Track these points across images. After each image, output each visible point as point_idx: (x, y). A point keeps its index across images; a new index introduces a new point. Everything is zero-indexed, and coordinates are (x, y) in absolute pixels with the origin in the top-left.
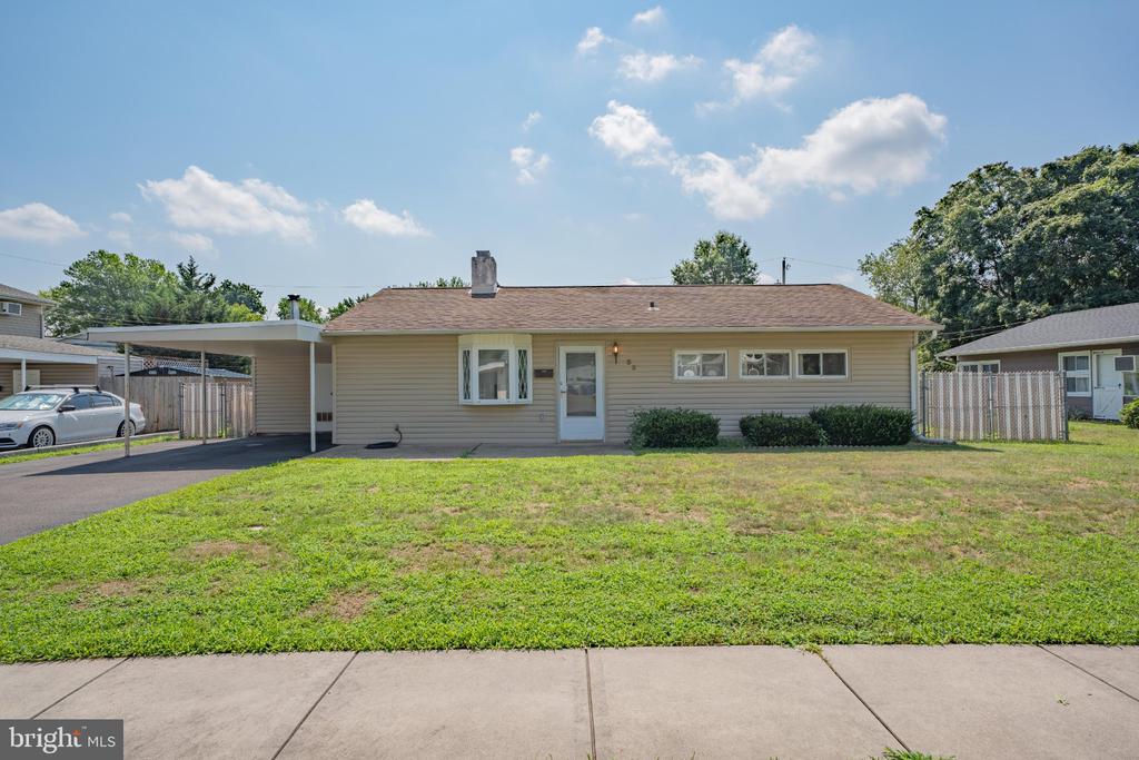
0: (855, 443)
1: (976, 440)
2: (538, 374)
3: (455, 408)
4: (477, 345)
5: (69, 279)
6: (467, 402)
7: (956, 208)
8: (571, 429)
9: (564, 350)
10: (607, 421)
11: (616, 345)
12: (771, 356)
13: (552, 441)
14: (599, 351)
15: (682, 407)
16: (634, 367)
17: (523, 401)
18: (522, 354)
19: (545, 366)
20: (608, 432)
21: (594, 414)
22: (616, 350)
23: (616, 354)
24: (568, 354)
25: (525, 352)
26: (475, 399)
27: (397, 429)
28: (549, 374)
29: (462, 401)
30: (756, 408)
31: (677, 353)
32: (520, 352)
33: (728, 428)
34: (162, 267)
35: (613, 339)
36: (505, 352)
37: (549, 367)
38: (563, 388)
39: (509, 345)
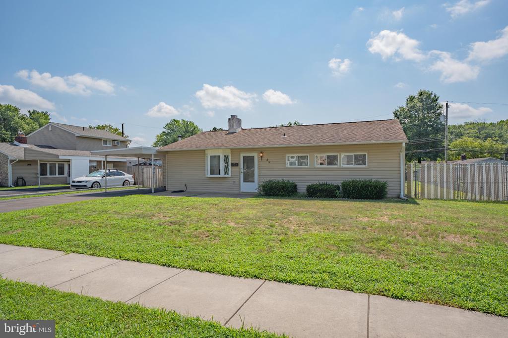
0: (353, 198)
2: (233, 165)
3: (204, 178)
4: (210, 153)
5: (165, 130)
8: (246, 187)
9: (242, 155)
10: (259, 184)
11: (261, 153)
12: (328, 157)
13: (238, 192)
14: (255, 155)
15: (284, 179)
16: (269, 162)
17: (226, 176)
18: (226, 158)
19: (235, 162)
20: (258, 189)
21: (254, 182)
23: (261, 156)
24: (244, 157)
25: (228, 156)
26: (209, 175)
27: (185, 186)
28: (237, 165)
29: (206, 175)
30: (315, 181)
31: (289, 155)
32: (225, 156)
33: (302, 189)
34: (193, 123)
35: (261, 150)
36: (219, 156)
37: (237, 162)
38: (242, 170)
39: (220, 153)
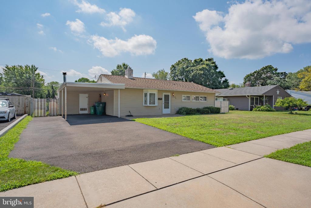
1: (227, 112)
2: (159, 99)
3: (142, 107)
6: (146, 105)
7: (180, 66)
8: (166, 111)
9: (164, 94)
10: (171, 110)
13: (162, 114)
14: (170, 94)
16: (176, 98)
19: (160, 97)
20: (171, 112)
21: (169, 108)
22: (173, 94)
26: (148, 104)
27: (130, 112)
28: (161, 99)
29: (144, 105)
31: (183, 95)
35: (173, 92)
36: (155, 94)
37: (161, 97)
38: (164, 102)
39: (155, 92)
